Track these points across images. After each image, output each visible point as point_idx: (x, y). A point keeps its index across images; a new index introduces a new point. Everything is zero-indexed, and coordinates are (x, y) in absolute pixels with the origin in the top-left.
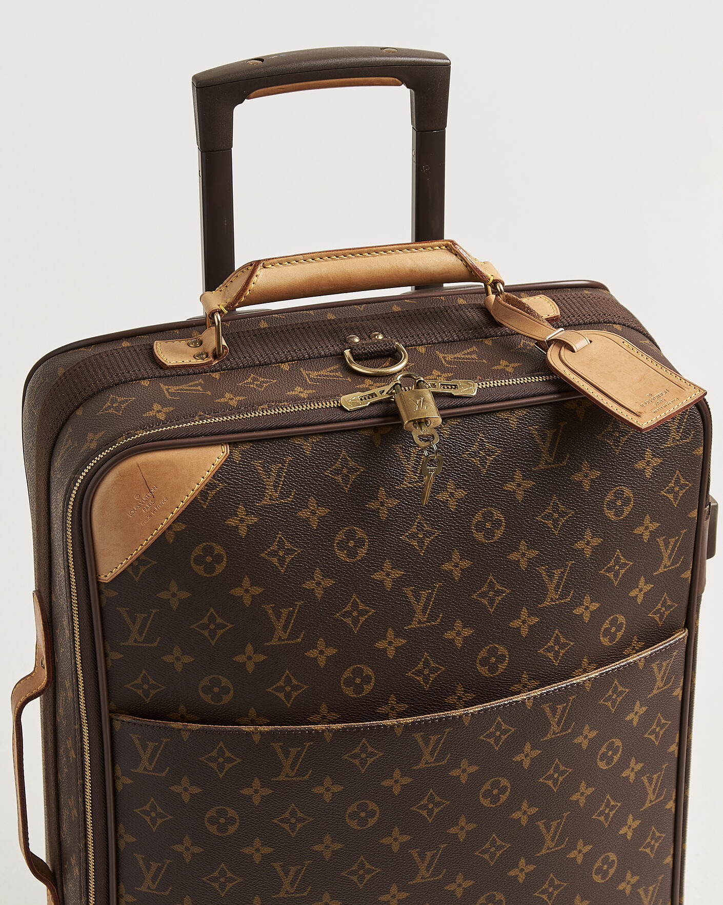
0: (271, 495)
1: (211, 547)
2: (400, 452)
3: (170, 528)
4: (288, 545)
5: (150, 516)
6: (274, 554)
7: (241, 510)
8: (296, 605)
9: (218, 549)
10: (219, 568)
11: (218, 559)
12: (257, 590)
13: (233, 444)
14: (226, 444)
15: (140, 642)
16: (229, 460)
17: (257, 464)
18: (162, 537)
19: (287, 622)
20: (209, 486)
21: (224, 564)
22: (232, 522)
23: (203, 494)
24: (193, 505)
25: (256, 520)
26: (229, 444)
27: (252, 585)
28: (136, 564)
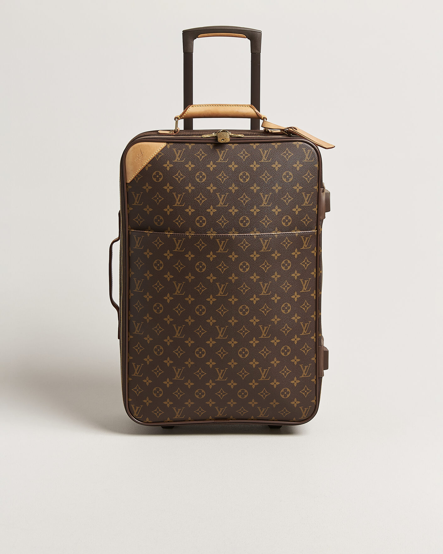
0: (177, 159)
1: (158, 173)
2: (218, 151)
3: (147, 165)
4: (181, 175)
5: (142, 161)
6: (177, 177)
7: (168, 162)
8: (183, 194)
9: (161, 174)
10: (161, 180)
11: (160, 176)
12: (171, 188)
13: (168, 142)
14: (166, 142)
15: (137, 204)
16: (166, 146)
17: (174, 149)
18: (144, 168)
19: (180, 199)
20: (159, 154)
21: (162, 178)
22: (165, 165)
23: (157, 156)
24: (154, 159)
25: (172, 166)
26: (167, 142)
27: (170, 186)
28: (137, 177)
